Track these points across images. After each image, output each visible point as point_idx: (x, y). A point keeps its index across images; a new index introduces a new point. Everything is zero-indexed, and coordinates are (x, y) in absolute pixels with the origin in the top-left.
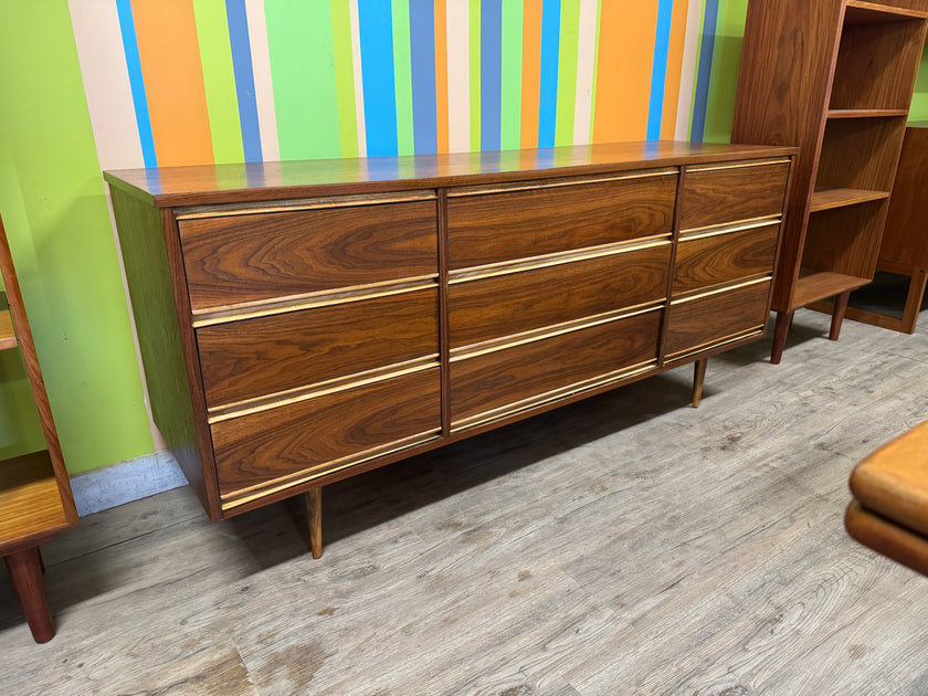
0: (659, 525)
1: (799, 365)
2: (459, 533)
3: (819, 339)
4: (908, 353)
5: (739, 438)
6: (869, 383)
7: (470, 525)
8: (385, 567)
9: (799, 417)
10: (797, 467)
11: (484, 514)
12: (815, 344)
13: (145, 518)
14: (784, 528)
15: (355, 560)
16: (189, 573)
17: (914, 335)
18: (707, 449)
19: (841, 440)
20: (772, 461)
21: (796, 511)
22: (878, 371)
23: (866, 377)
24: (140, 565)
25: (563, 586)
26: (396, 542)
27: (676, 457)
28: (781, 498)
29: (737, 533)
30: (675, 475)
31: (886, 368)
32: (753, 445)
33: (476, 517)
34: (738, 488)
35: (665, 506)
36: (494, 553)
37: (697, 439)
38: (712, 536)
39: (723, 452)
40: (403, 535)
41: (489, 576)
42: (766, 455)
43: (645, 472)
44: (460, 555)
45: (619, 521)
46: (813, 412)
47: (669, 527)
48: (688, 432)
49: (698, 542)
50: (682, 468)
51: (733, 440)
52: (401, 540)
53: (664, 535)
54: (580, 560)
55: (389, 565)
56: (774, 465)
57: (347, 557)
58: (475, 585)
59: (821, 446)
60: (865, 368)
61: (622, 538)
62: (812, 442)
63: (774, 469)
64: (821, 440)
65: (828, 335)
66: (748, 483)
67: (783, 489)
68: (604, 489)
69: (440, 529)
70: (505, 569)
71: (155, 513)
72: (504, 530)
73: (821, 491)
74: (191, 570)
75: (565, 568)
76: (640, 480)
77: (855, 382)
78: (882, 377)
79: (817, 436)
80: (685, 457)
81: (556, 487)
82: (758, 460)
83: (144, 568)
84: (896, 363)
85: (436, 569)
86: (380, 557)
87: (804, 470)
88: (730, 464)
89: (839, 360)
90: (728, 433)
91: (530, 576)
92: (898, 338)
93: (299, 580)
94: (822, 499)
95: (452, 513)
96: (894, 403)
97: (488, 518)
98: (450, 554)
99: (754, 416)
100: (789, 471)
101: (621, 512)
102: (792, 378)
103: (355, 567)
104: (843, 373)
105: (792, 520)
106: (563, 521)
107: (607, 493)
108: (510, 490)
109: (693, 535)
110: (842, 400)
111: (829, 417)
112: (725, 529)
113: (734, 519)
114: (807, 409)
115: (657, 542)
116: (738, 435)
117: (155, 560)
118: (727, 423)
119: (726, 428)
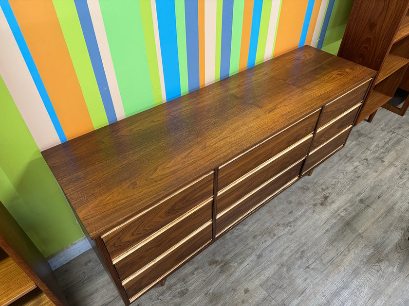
0: (297, 256)
1: (354, 142)
2: (218, 267)
3: (363, 122)
4: (401, 131)
5: (328, 197)
6: (383, 155)
7: (221, 262)
8: (191, 288)
9: (353, 181)
10: (351, 216)
11: (227, 255)
12: (361, 126)
13: (86, 265)
14: (346, 256)
15: (178, 286)
16: (113, 298)
17: (404, 116)
18: (315, 205)
19: (370, 196)
20: (341, 212)
21: (350, 244)
22: (387, 146)
23: (382, 150)
24: (92, 294)
25: (262, 296)
26: (193, 274)
27: (302, 211)
28: (345, 236)
29: (328, 259)
30: (302, 224)
31: (391, 143)
32: (333, 202)
33: (224, 256)
34: (327, 231)
35: (299, 245)
36: (233, 278)
37: (311, 198)
38: (318, 262)
39: (321, 207)
40: (196, 269)
41: (233, 292)
42: (339, 209)
43: (290, 222)
44: (220, 281)
45: (281, 255)
46: (359, 177)
47: (301, 257)
48: (307, 193)
49: (313, 266)
50: (304, 219)
51: (326, 198)
52: (195, 272)
53: (299, 263)
54: (267, 280)
55: (192, 288)
56: (342, 214)
57: (175, 284)
58: (228, 297)
59: (361, 201)
60: (381, 144)
61: (283, 265)
62: (358, 198)
63: (342, 217)
64: (361, 196)
65: (367, 118)
66: (332, 227)
67: (345, 230)
68: (275, 235)
69: (210, 265)
70: (239, 287)
71: (90, 261)
72: (236, 264)
73: (360, 231)
74: (113, 296)
75: (261, 285)
76: (289, 228)
77: (377, 155)
78: (388, 151)
79: (360, 194)
80: (306, 211)
81: (255, 234)
82: (336, 212)
83: (94, 296)
84: (395, 139)
85: (212, 289)
86: (188, 283)
87: (354, 217)
88: (325, 214)
89: (371, 138)
90: (324, 193)
91: (249, 291)
92: (397, 120)
93: (158, 299)
94: (360, 236)
95: (214, 254)
96: (392, 170)
97: (228, 257)
98: (216, 281)
99: (334, 181)
100: (348, 219)
101: (282, 250)
102: (351, 153)
103: (179, 290)
104: (372, 148)
105: (349, 251)
106: (259, 256)
107: (276, 237)
108: (236, 238)
109: (310, 262)
110: (371, 168)
111: (365, 180)
112: (323, 257)
113: (326, 251)
114: (357, 175)
115: (296, 266)
116: (328, 195)
117: (97, 290)
118: (324, 187)
119: (323, 189)
